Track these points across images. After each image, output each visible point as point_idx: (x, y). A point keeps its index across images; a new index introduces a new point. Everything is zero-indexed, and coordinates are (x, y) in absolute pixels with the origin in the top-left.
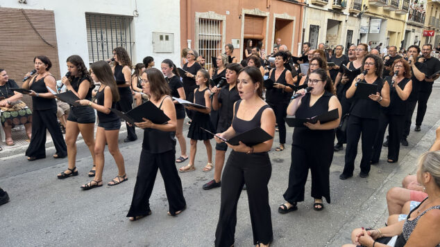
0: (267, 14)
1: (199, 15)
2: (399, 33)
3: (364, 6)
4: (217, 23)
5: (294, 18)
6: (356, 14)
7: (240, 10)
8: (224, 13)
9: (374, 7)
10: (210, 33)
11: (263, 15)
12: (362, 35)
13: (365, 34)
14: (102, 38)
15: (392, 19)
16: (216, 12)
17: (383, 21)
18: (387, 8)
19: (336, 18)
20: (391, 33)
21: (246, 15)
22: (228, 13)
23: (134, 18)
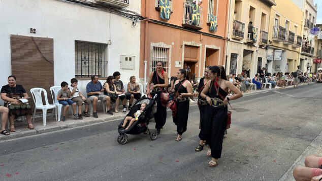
0: (200, 45)
1: (153, 44)
2: (295, 60)
3: (269, 41)
4: (165, 50)
5: (220, 48)
6: (264, 46)
7: (181, 42)
8: (170, 44)
9: (277, 42)
10: (161, 57)
11: (198, 45)
12: (269, 61)
13: (271, 61)
14: (85, 58)
15: (290, 50)
16: (165, 43)
17: (283, 51)
18: (286, 43)
19: (249, 49)
20: (290, 60)
21: (186, 45)
22: (173, 43)
23: (109, 45)
